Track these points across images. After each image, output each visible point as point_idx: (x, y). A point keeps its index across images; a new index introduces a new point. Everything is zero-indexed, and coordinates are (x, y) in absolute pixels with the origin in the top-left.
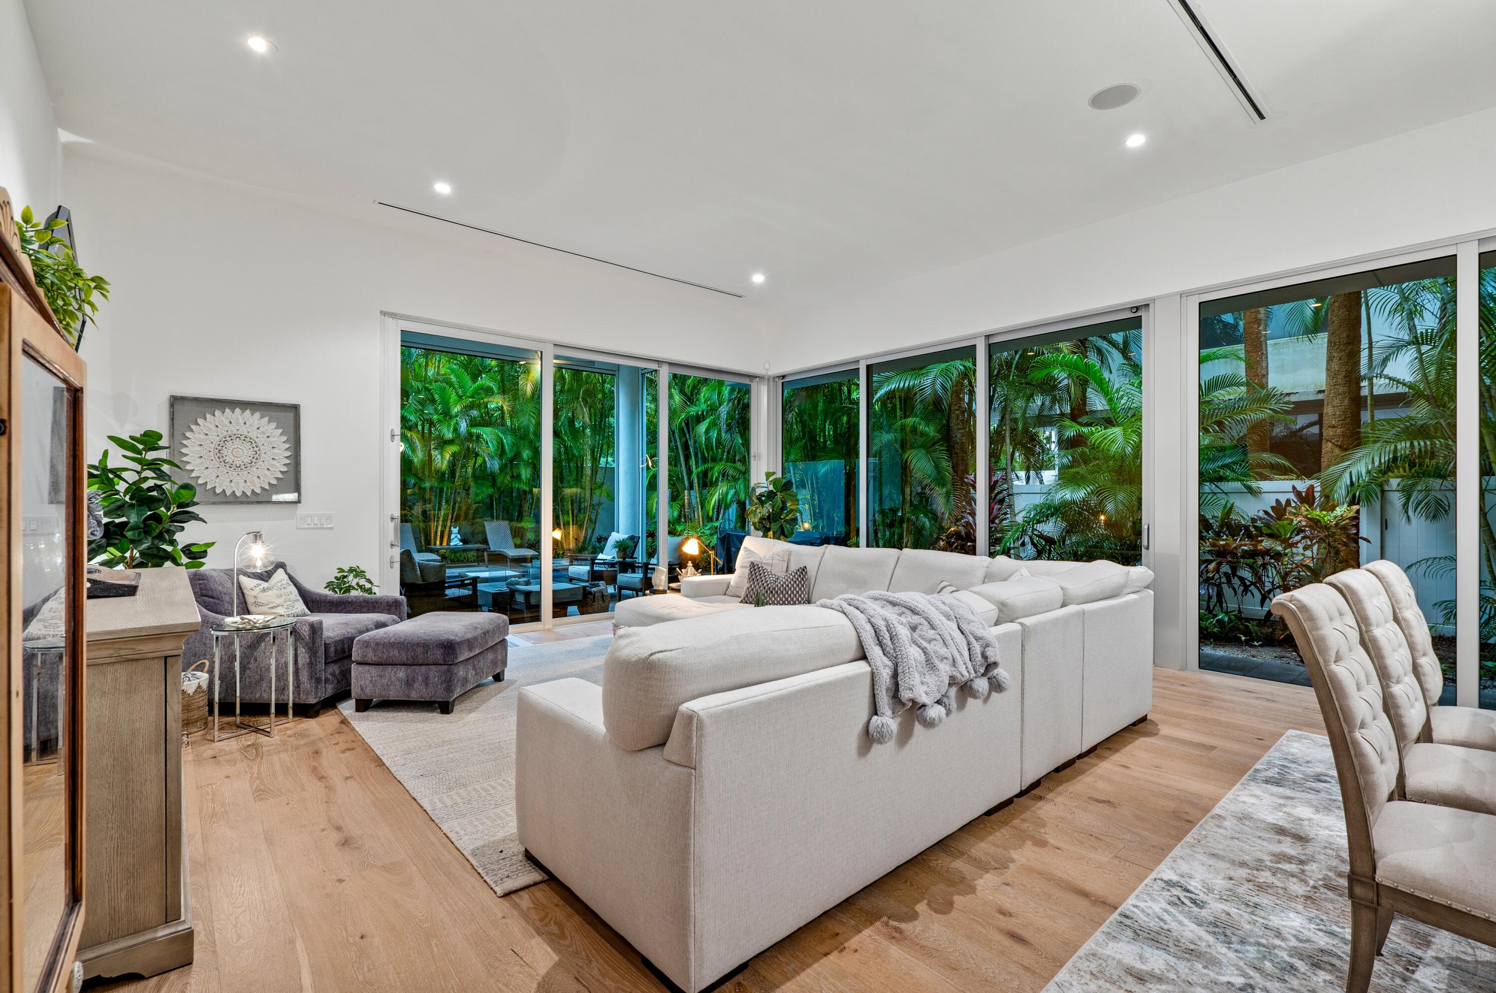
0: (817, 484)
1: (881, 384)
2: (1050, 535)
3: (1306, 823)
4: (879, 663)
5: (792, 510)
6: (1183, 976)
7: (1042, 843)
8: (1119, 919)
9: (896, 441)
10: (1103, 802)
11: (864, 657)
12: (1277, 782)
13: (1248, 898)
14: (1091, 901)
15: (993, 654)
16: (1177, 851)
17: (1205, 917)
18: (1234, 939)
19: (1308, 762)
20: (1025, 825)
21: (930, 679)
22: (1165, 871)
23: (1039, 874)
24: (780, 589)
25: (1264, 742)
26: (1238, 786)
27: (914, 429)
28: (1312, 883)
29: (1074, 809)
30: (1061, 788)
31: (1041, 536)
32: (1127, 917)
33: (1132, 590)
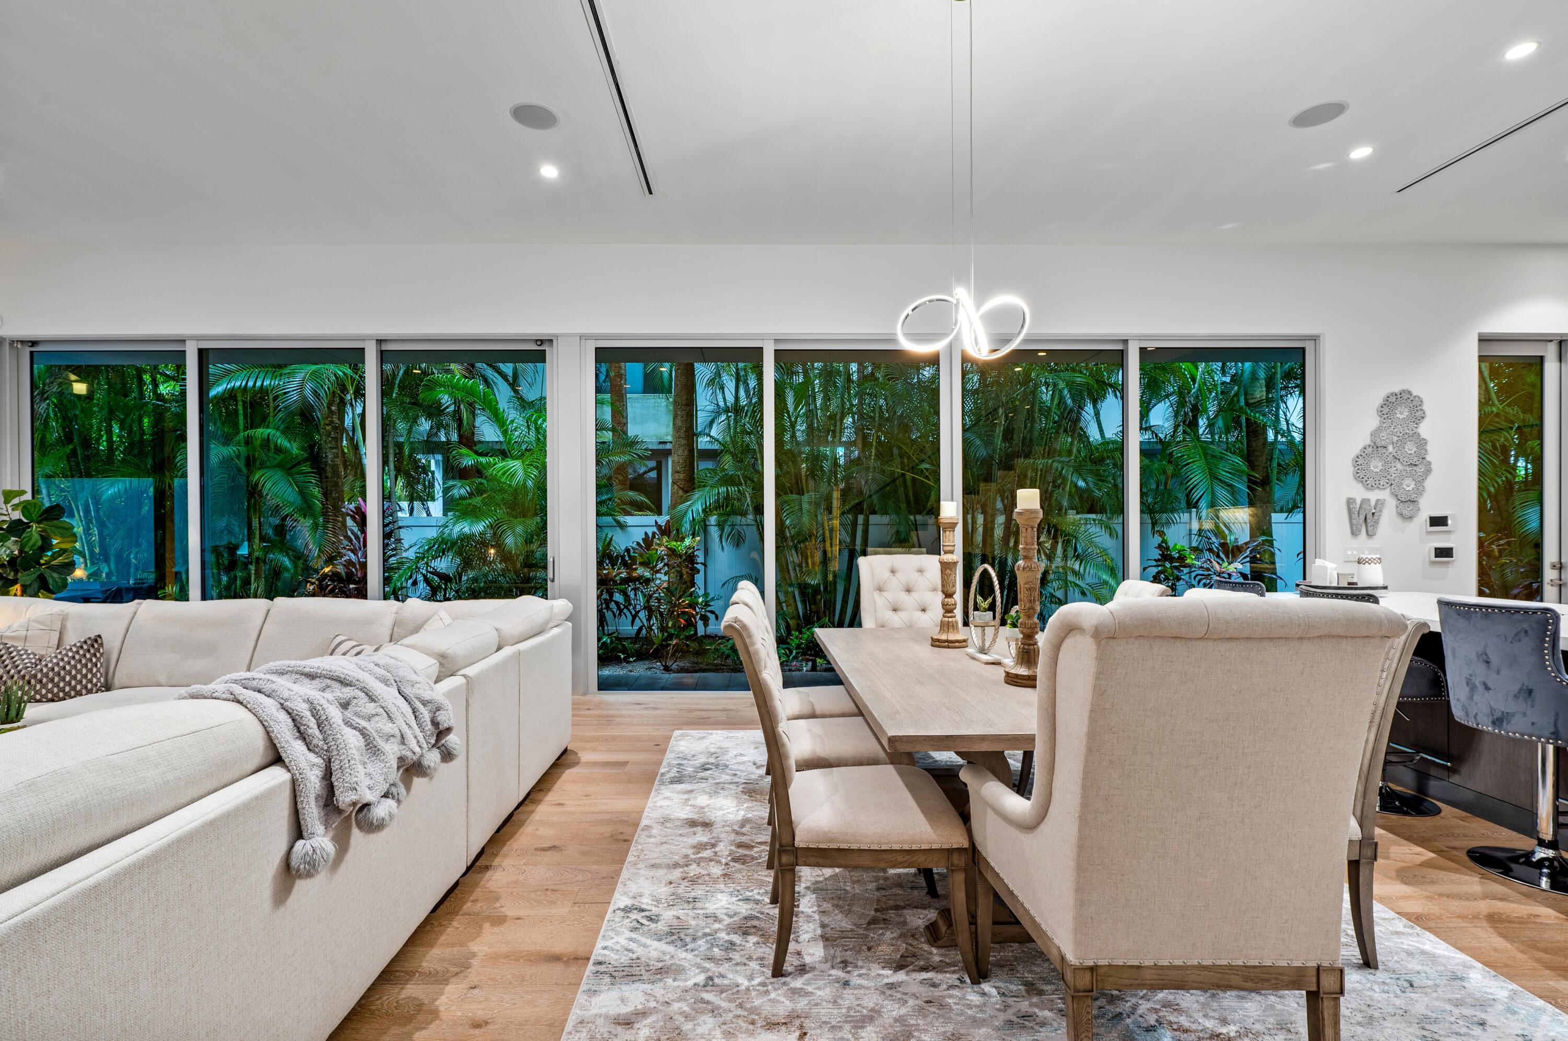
0: (97, 510)
1: (219, 379)
2: (444, 571)
3: (706, 810)
4: (304, 765)
5: (63, 551)
6: (661, 999)
7: (499, 920)
8: (594, 969)
9: (238, 457)
10: (549, 849)
11: (277, 759)
12: (678, 780)
13: (687, 895)
14: (564, 962)
15: (445, 719)
16: (624, 875)
17: (661, 930)
18: (688, 939)
19: (694, 756)
20: (478, 907)
21: (375, 768)
22: (621, 900)
23: (506, 957)
24: (46, 675)
25: (661, 746)
26: (653, 793)
27: (267, 442)
28: (724, 861)
29: (524, 868)
30: (505, 848)
31: (435, 573)
32: (600, 963)
33: (555, 624)
